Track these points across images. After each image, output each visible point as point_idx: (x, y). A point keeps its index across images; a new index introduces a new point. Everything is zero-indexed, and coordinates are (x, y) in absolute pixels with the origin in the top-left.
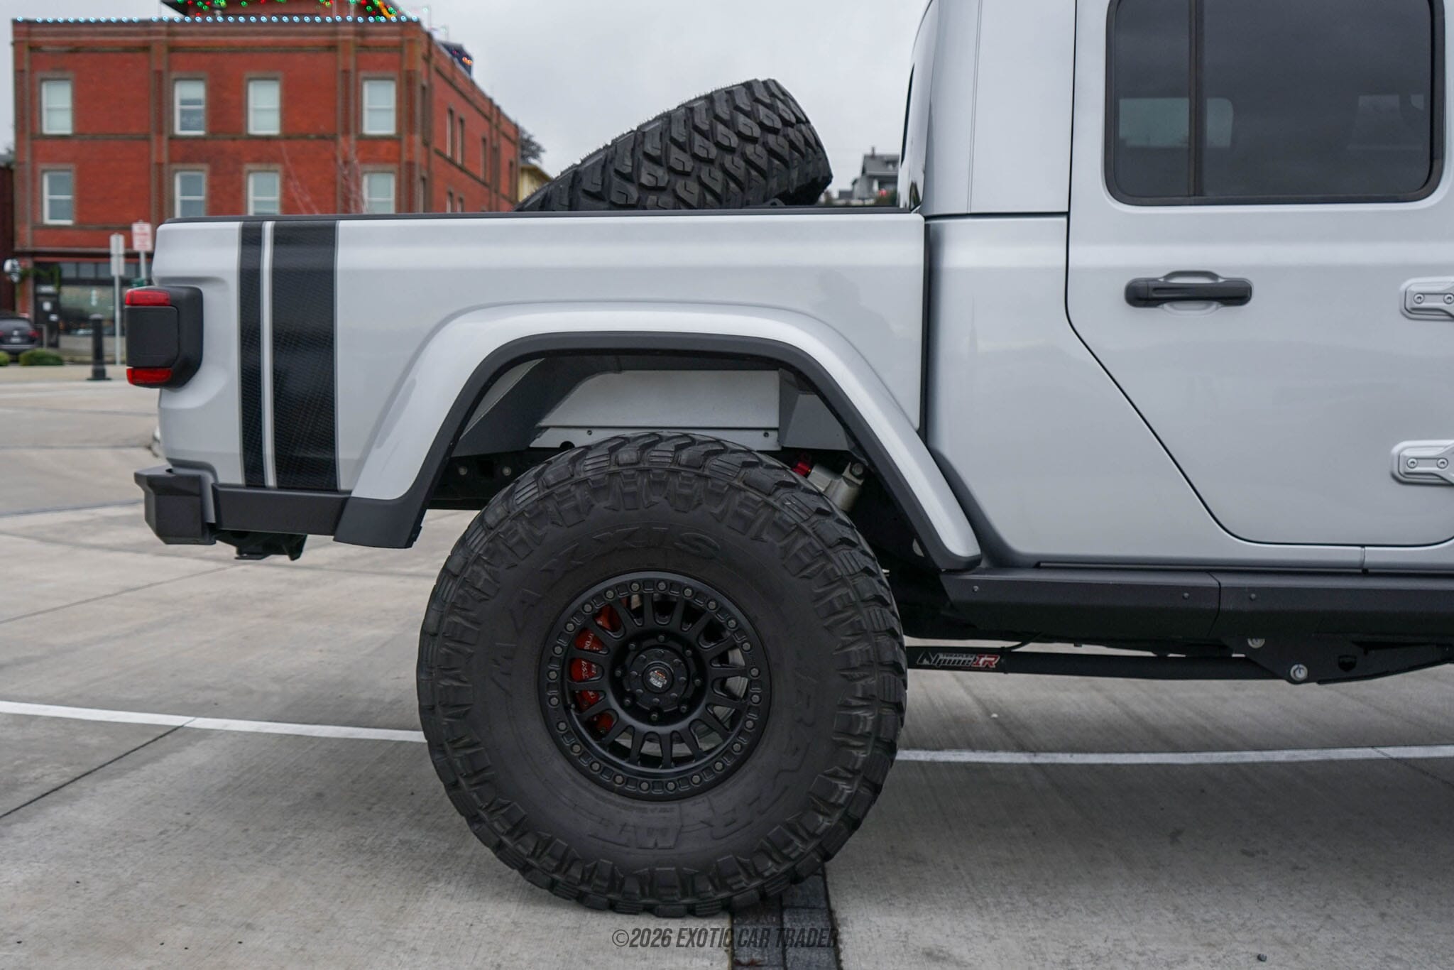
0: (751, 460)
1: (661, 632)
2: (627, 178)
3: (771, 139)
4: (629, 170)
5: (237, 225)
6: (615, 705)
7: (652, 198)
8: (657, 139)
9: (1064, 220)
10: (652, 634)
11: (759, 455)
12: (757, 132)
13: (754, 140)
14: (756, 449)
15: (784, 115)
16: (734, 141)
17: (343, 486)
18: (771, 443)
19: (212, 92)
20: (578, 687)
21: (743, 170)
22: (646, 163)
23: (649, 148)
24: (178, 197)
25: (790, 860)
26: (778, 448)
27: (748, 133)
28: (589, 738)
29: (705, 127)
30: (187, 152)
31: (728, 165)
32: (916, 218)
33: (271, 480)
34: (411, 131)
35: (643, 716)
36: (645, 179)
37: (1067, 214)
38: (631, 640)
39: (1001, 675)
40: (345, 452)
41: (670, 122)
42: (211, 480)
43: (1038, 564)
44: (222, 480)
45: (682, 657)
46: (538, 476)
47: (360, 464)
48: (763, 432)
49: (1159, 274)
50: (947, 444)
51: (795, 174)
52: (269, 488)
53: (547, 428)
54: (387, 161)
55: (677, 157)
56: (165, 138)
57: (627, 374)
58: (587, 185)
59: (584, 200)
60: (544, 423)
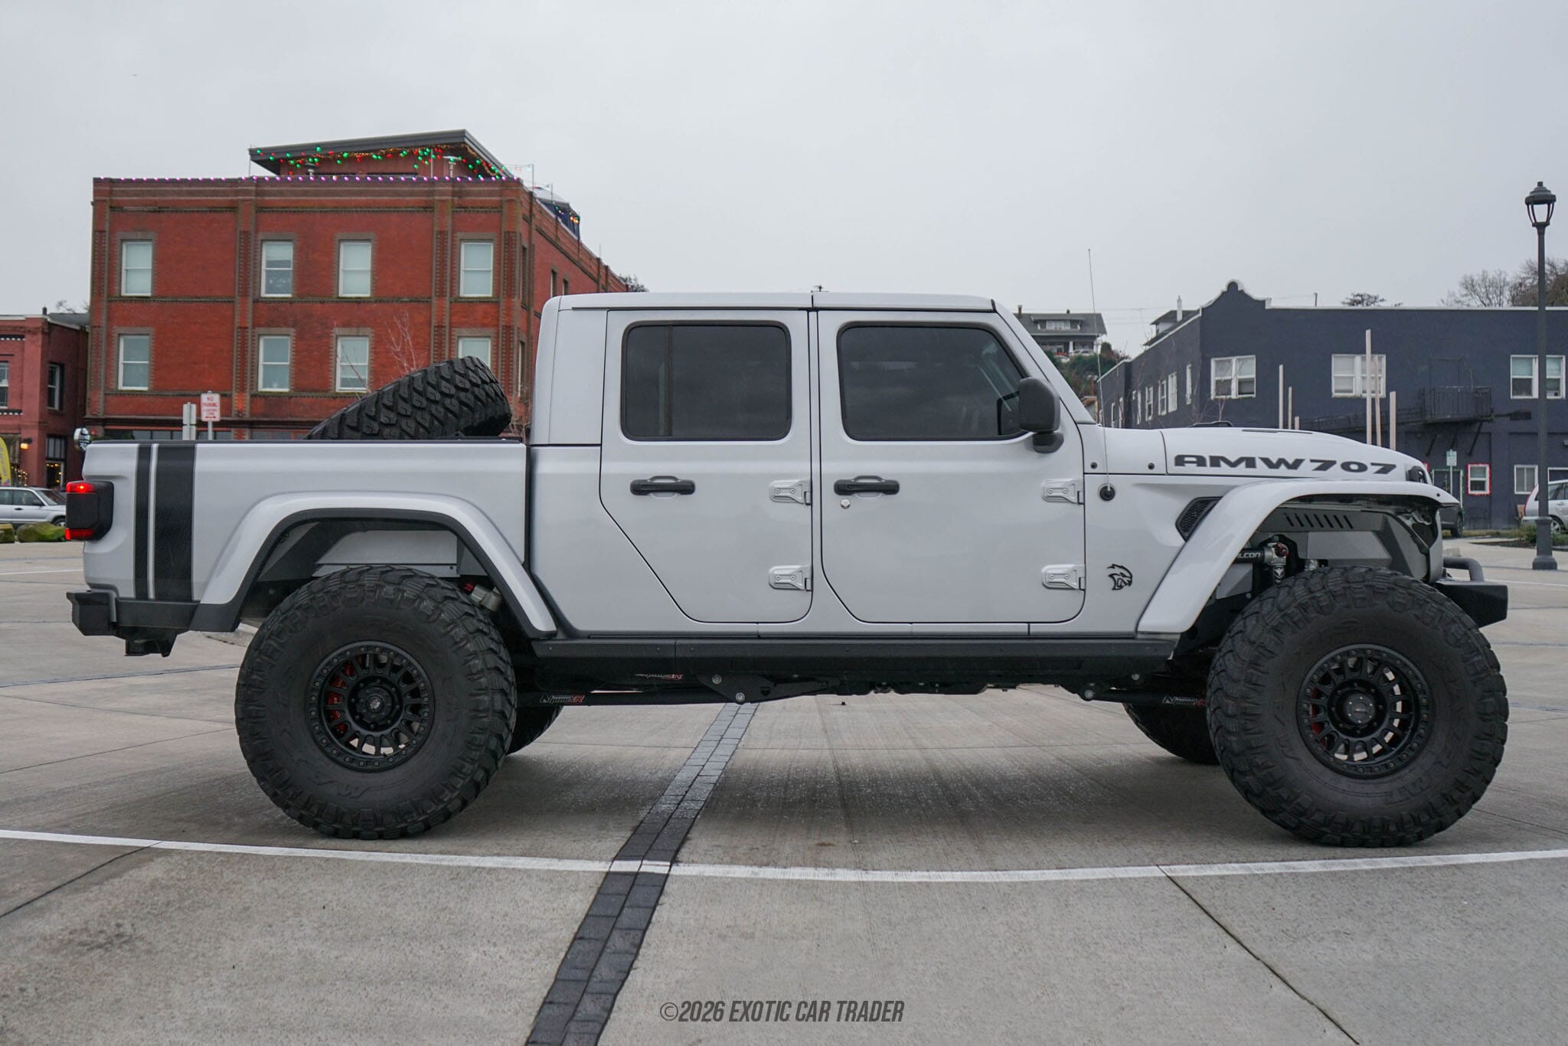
0: (432, 582)
1: (378, 677)
2: (374, 418)
3: (462, 395)
4: (373, 414)
5: (136, 445)
6: (350, 719)
7: (387, 431)
8: (391, 396)
9: (599, 448)
10: (373, 679)
11: (439, 581)
12: (453, 391)
13: (451, 396)
14: (438, 576)
15: (473, 380)
16: (438, 397)
17: (196, 597)
18: (453, 573)
19: (299, 252)
20: (330, 707)
21: (442, 414)
22: (384, 410)
23: (386, 401)
24: (261, 361)
25: (444, 802)
26: (458, 576)
27: (447, 391)
28: (332, 736)
29: (421, 389)
30: (272, 315)
31: (434, 411)
32: (522, 446)
33: (152, 595)
34: (510, 294)
35: (367, 727)
36: (383, 419)
37: (601, 445)
38: (362, 681)
39: (586, 707)
40: (197, 577)
41: (399, 386)
42: (114, 595)
43: (590, 636)
44: (122, 595)
45: (390, 692)
46: (309, 587)
47: (205, 585)
48: (449, 567)
49: (648, 478)
50: (540, 572)
51: (477, 416)
52: (151, 600)
53: (323, 565)
54: (484, 325)
55: (402, 407)
56: (250, 300)
57: (369, 533)
58: (348, 421)
59: (347, 431)
60: (321, 562)
